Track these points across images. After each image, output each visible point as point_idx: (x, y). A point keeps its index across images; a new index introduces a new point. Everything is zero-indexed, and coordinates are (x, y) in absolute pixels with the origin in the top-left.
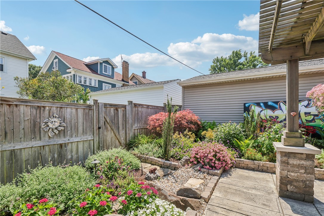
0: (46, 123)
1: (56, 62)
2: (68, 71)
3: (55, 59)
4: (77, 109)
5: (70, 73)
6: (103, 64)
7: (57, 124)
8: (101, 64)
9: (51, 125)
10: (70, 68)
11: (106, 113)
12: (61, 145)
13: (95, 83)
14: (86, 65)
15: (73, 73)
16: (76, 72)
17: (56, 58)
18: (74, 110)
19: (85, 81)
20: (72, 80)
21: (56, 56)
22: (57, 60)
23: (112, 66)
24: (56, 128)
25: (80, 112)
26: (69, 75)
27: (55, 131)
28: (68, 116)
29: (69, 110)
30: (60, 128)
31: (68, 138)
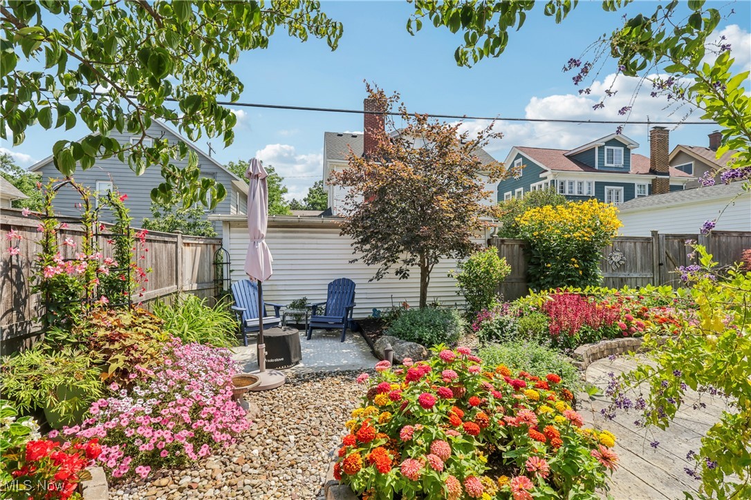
0: (611, 256)
1: (519, 164)
2: (541, 176)
3: (516, 159)
4: (635, 243)
5: (546, 178)
6: (606, 148)
7: (619, 258)
8: (601, 148)
9: (614, 259)
10: (546, 171)
11: (667, 245)
12: (622, 278)
13: (589, 189)
14: (569, 157)
15: (550, 178)
16: (555, 175)
17: (519, 156)
18: (633, 244)
19: (572, 188)
21: (519, 154)
22: (520, 160)
23: (625, 146)
24: (618, 262)
25: (638, 245)
26: (542, 182)
27: (617, 264)
28: (627, 250)
29: (628, 244)
30: (622, 262)
31: (627, 273)
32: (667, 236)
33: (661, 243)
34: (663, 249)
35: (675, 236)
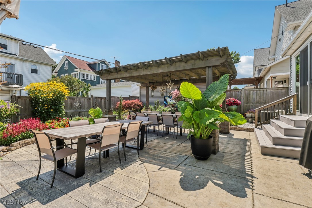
0: (75, 104)
1: (67, 63)
2: (75, 70)
3: (66, 61)
4: (85, 99)
5: (77, 71)
6: (100, 64)
7: (78, 105)
8: (99, 64)
9: (76, 105)
10: (77, 68)
12: (79, 112)
13: (94, 78)
14: (88, 65)
15: (79, 72)
16: (81, 71)
17: (67, 60)
18: (84, 100)
19: (87, 77)
20: (78, 76)
21: (67, 59)
22: (67, 62)
23: (107, 65)
24: (78, 106)
25: (86, 100)
26: (76, 73)
27: (78, 107)
28: (82, 102)
29: (82, 100)
30: (80, 106)
31: (82, 110)
32: (96, 97)
33: (94, 100)
34: (95, 102)
35: (99, 97)
